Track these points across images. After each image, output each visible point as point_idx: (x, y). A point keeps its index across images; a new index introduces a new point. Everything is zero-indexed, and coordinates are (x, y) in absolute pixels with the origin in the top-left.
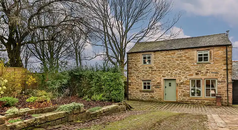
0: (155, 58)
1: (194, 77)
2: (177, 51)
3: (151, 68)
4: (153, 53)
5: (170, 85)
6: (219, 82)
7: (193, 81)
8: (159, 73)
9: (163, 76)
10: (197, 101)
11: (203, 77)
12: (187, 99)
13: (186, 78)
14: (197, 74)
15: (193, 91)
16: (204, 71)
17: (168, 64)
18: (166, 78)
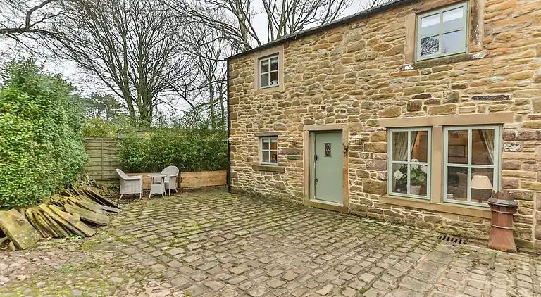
0: (287, 65)
1: (404, 119)
2: (346, 29)
3: (279, 97)
4: (281, 50)
5: (328, 153)
6: (510, 138)
7: (399, 136)
8: (298, 112)
9: (308, 122)
10: (410, 213)
11: (438, 121)
12: (375, 201)
13: (374, 124)
14: (413, 108)
15: (398, 175)
16: (441, 95)
17: (321, 79)
18: (315, 127)
